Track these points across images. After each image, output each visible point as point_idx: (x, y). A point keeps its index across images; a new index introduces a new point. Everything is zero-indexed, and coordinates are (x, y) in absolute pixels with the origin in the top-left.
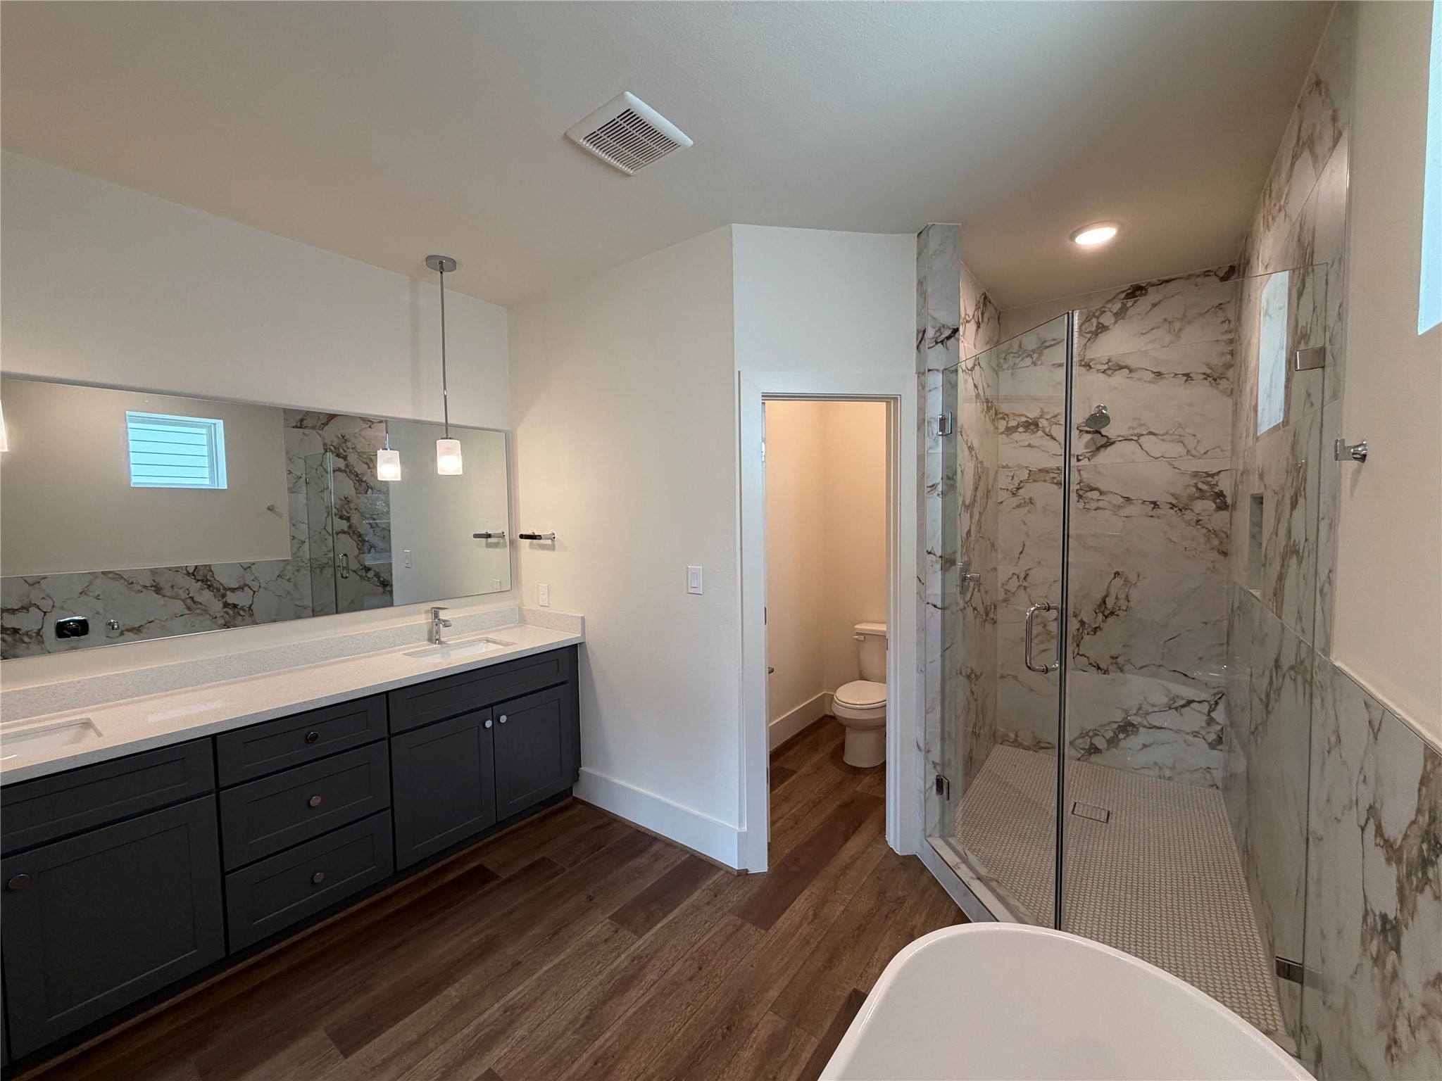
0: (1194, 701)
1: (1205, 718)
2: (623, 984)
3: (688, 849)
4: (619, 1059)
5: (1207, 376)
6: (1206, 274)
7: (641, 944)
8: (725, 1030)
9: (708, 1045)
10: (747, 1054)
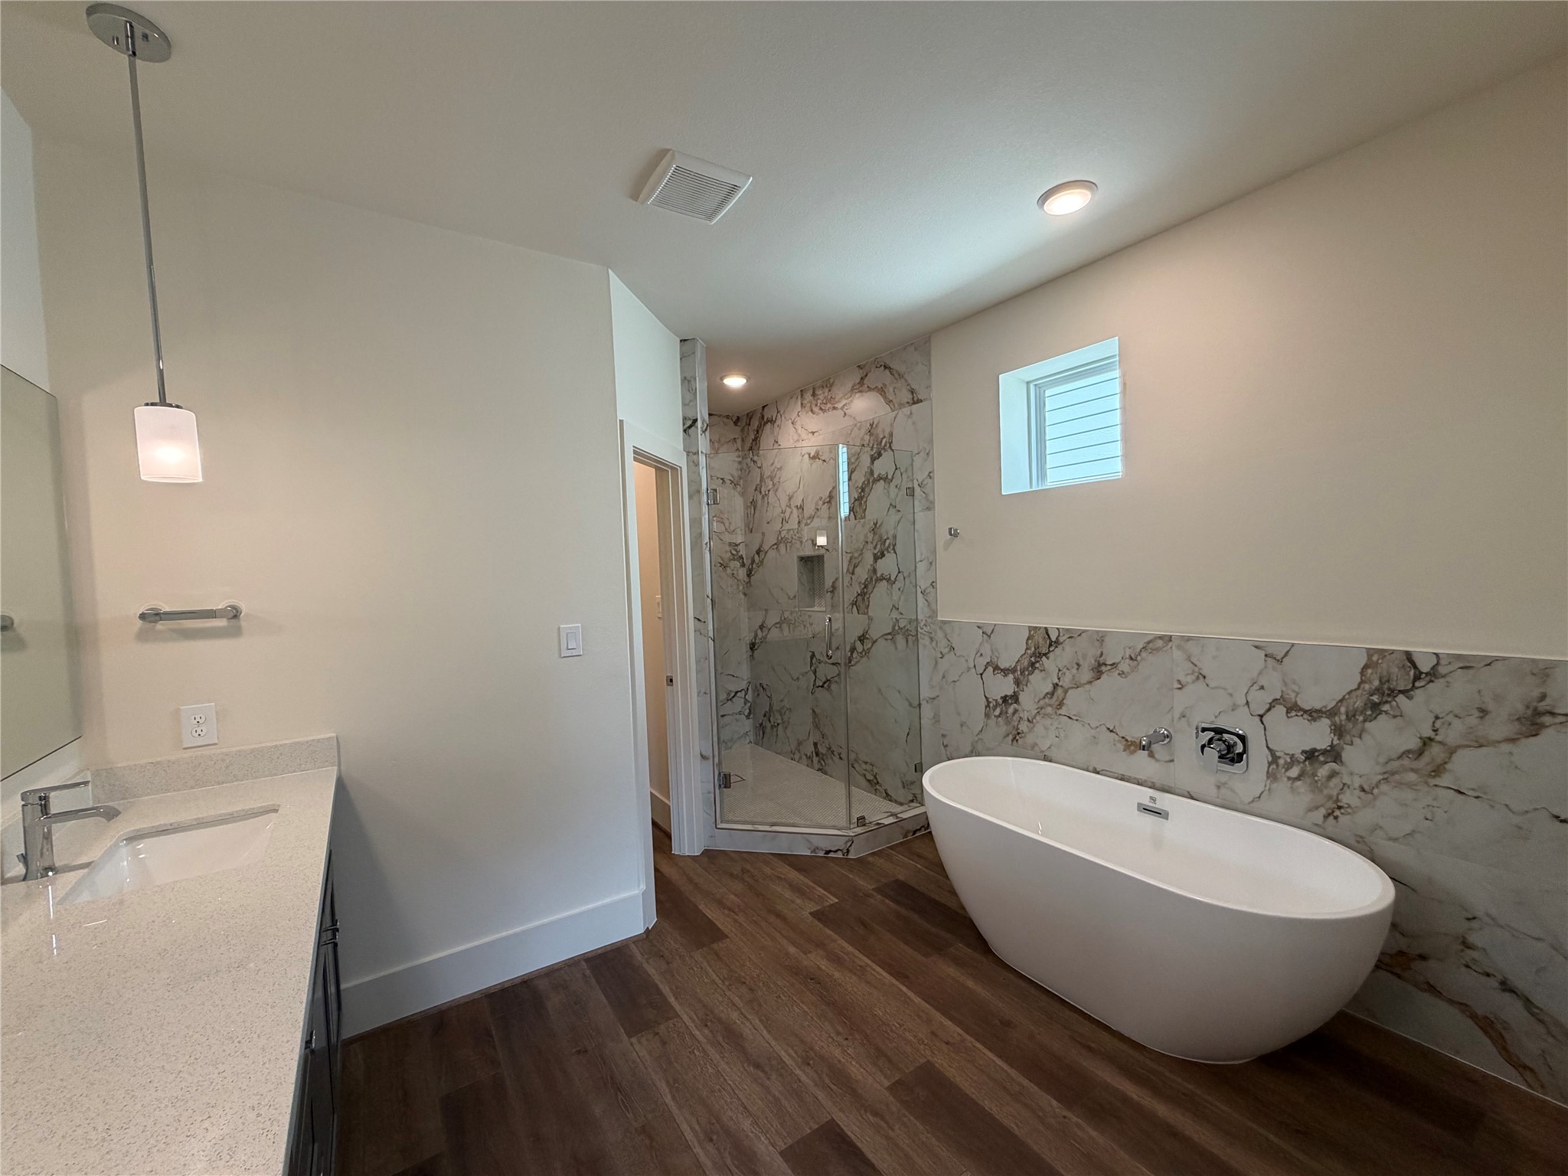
0: (738, 692)
1: (743, 700)
2: (732, 1036)
3: (576, 958)
4: (812, 1049)
5: (732, 482)
6: (728, 417)
7: (686, 1016)
8: (813, 981)
9: (821, 993)
10: (837, 975)
